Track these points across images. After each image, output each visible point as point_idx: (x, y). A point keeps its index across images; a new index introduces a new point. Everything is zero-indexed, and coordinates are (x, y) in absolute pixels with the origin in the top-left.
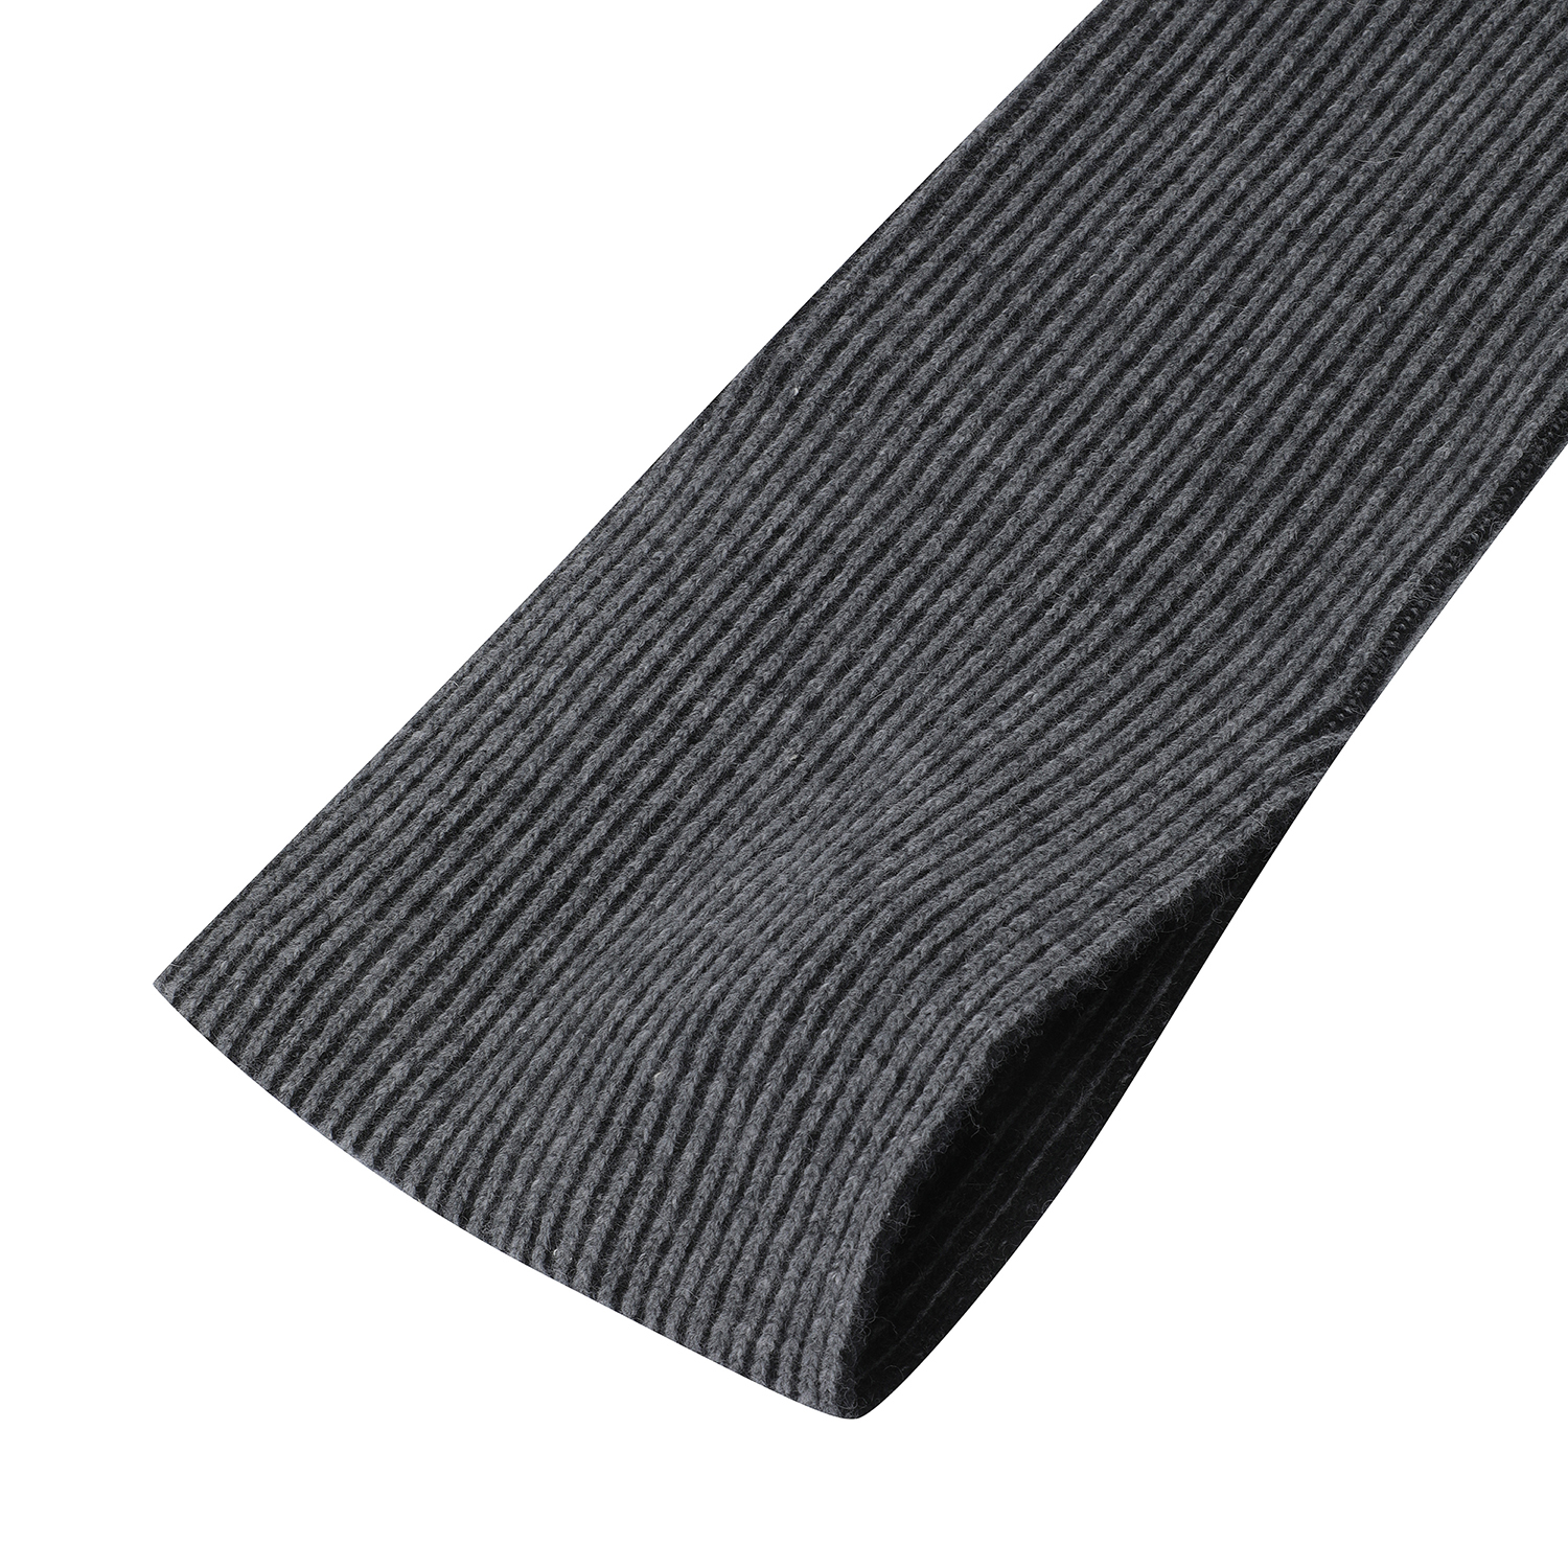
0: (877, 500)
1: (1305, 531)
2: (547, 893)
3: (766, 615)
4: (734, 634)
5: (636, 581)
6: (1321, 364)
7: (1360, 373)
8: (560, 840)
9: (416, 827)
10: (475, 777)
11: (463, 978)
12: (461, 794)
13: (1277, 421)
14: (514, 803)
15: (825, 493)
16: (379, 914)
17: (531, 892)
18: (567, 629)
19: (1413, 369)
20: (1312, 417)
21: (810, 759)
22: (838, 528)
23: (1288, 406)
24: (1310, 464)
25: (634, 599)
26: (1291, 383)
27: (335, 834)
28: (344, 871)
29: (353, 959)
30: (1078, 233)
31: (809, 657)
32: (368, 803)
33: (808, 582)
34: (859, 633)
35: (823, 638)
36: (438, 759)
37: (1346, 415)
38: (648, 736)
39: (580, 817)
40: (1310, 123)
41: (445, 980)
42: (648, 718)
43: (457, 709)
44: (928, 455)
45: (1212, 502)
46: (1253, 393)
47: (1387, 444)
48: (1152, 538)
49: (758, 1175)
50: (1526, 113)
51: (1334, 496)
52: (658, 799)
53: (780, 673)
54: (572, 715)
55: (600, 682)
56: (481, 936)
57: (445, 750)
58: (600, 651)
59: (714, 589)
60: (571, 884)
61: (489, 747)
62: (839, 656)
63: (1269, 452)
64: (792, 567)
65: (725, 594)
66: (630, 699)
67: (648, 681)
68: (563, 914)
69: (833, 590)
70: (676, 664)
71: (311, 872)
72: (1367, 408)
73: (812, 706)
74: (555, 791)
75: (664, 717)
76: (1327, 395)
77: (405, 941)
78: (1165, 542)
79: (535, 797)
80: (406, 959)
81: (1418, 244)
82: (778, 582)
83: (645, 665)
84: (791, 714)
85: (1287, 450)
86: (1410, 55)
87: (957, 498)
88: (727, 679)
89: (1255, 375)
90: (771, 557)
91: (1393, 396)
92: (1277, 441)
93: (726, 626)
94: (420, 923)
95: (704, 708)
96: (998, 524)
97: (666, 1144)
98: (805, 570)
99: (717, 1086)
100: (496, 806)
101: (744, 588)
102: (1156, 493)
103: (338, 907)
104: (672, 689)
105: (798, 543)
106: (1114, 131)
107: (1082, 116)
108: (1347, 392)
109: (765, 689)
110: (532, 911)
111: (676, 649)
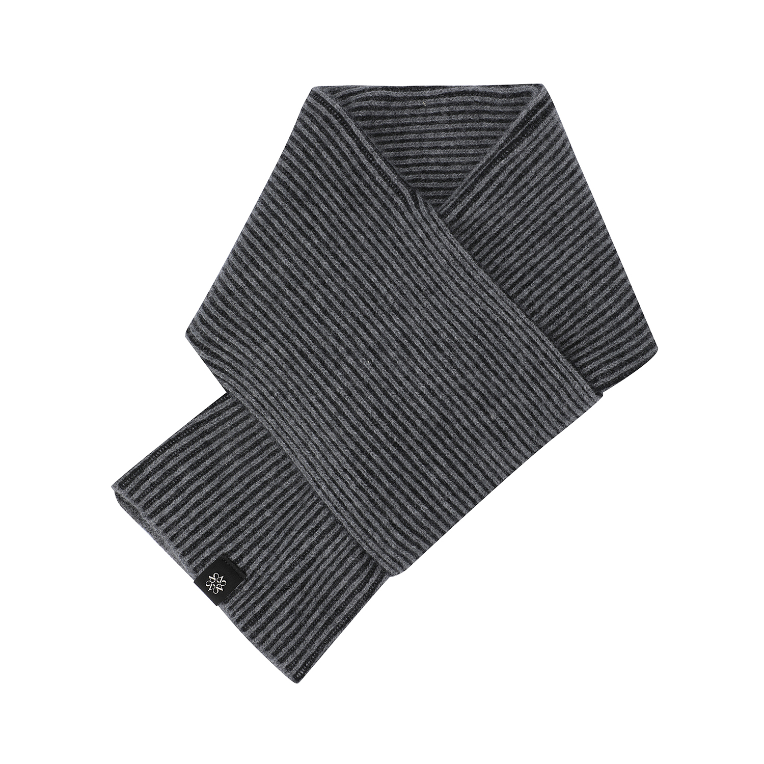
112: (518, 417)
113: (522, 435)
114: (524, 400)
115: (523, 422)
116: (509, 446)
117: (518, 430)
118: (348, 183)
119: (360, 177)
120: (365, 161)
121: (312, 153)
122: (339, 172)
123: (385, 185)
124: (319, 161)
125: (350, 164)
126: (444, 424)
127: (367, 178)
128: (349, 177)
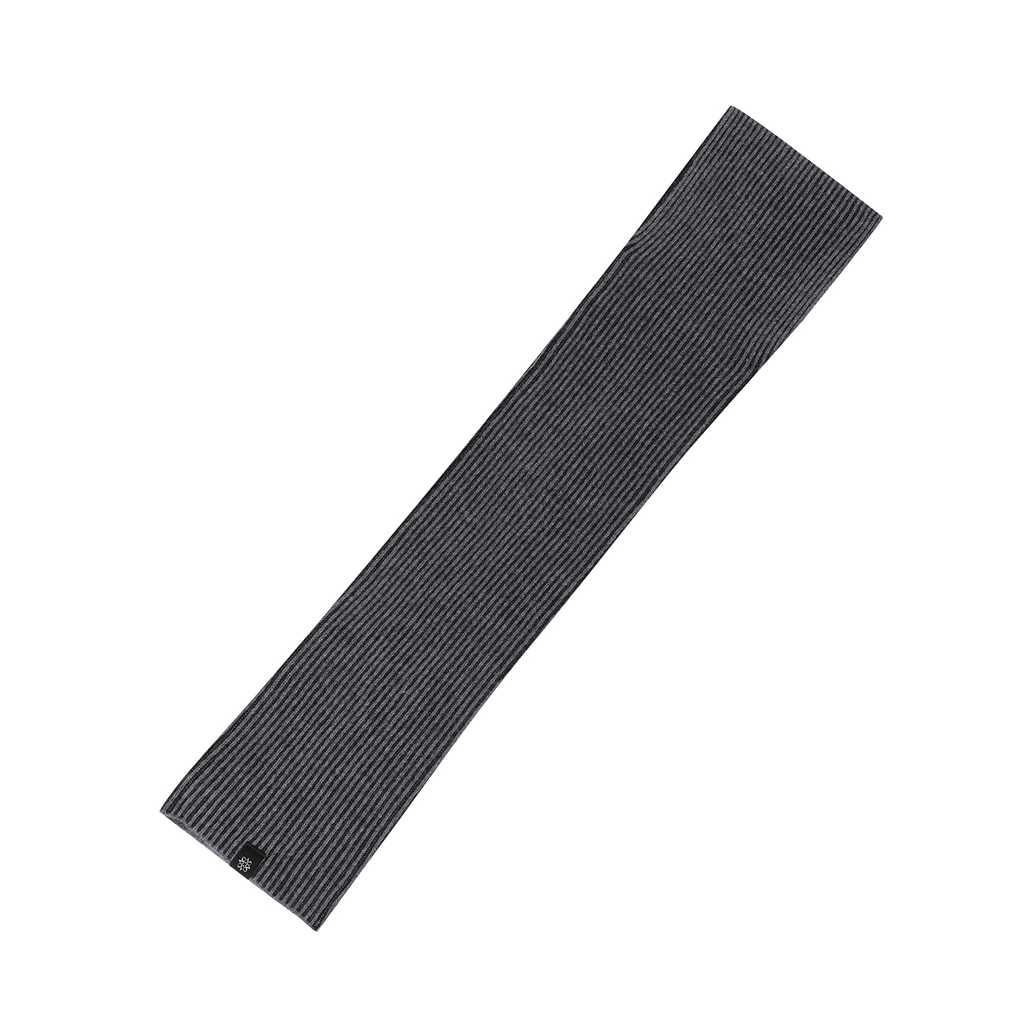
0: (726, 327)
1: (628, 307)
2: (799, 232)
3: (751, 299)
4: (759, 295)
5: (782, 312)
6: (623, 350)
7: (614, 347)
8: (796, 246)
9: (829, 252)
10: (817, 264)
11: (816, 214)
12: (819, 260)
13: (633, 336)
14: (807, 257)
15: (739, 330)
16: (836, 229)
17: (802, 234)
18: (797, 300)
19: (602, 346)
20: (625, 336)
21: (739, 259)
22: (735, 320)
23: (631, 339)
24: (626, 324)
25: (782, 307)
26: (629, 346)
27: (847, 252)
28: (844, 242)
29: (841, 218)
30: (678, 397)
31: (741, 287)
32: (841, 259)
33: (742, 307)
34: (729, 292)
35: (738, 291)
36: (825, 270)
37: (618, 336)
38: (777, 271)
39: (792, 251)
40: (620, 424)
41: (820, 214)
42: (778, 274)
43: (822, 282)
44: (715, 338)
45: (649, 315)
46: (637, 346)
47: (609, 326)
48: (663, 307)
49: (743, 150)
50: (569, 417)
51: (621, 315)
52: (775, 254)
53: (747, 284)
54: (795, 278)
55: (789, 285)
56: (813, 224)
57: (824, 272)
58: (789, 294)
59: (764, 308)
60: (793, 235)
61: (814, 271)
62: (734, 285)
63: (636, 327)
64: (746, 312)
65: (761, 306)
66: (782, 280)
67: (778, 285)
68: (795, 227)
69: (736, 304)
70: (772, 288)
71: (852, 242)
72: (613, 337)
73: (740, 273)
74: (798, 259)
75: (774, 275)
76: (622, 341)
77: (830, 222)
78: (660, 306)
79: (802, 258)
80: (829, 218)
81: (598, 382)
82: (749, 308)
83: (779, 289)
84: (744, 273)
85: (632, 328)
86: (595, 440)
87: (708, 325)
88: (760, 283)
89: (638, 350)
90: (751, 314)
91: (607, 339)
92: (634, 330)
93: (761, 297)
94: (826, 227)
95: (765, 276)
96: (698, 317)
97: (762, 161)
98: (743, 310)
99: (749, 169)
100: (811, 256)
101: (757, 307)
102: (661, 319)
103: (845, 232)
104: (773, 281)
105: (745, 317)
106: (667, 429)
107: (675, 433)
108: (618, 341)
109: (751, 280)
110: (801, 229)
111: (772, 292)
112: (758, 158)
113: (770, 152)
114: (745, 156)
115: (761, 154)
116: (779, 159)
117: (767, 155)
118: (627, 294)
119: (621, 286)
120: (611, 285)
121: (613, 321)
122: (621, 301)
123: (623, 269)
124: (617, 316)
125: (614, 295)
126: (774, 204)
127: (621, 282)
128: (622, 294)
